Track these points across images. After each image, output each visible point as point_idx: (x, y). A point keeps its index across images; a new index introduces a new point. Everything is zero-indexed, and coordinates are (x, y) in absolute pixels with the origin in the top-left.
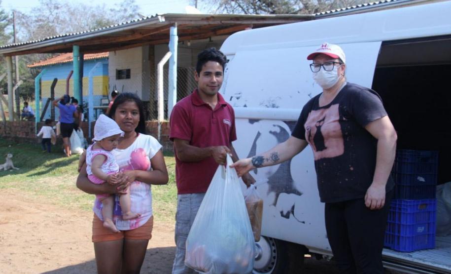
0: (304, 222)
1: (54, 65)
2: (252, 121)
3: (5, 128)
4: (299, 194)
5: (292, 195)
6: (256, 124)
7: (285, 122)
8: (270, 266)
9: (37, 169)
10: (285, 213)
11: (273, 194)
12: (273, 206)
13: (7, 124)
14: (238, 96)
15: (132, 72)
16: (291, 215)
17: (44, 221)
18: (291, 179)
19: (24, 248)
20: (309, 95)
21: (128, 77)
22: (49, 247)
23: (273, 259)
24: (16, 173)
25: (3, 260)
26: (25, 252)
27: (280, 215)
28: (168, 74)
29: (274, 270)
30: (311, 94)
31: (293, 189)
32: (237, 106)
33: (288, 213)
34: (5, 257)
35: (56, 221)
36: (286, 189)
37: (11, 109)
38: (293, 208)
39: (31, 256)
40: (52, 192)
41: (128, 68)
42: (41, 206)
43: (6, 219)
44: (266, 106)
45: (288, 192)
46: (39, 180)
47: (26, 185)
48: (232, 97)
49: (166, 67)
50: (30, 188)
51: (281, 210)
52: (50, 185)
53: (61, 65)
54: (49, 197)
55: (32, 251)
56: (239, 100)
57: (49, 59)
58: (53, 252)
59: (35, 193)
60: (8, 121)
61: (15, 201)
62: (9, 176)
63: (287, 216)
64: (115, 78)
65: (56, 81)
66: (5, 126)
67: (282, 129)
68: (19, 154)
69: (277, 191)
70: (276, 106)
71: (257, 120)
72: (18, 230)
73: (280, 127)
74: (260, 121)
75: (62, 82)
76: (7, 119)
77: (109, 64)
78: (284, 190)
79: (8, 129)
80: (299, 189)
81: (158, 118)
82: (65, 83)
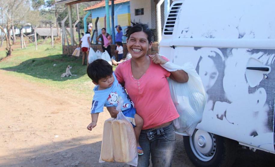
0: (233, 123)
1: (98, 8)
2: (196, 48)
3: (69, 50)
4: (230, 102)
5: (224, 103)
6: (199, 50)
7: (219, 49)
8: (212, 152)
9: (84, 75)
10: (220, 116)
11: (211, 102)
12: (212, 111)
13: (70, 48)
14: (187, 30)
15: (144, 10)
16: (224, 118)
17: (79, 112)
18: (224, 91)
19: (63, 130)
20: (237, 28)
21: (143, 13)
22: (77, 131)
23: (214, 147)
24: (73, 78)
25: (49, 139)
26: (63, 134)
27: (216, 117)
28: (164, 11)
29: (214, 156)
30: (238, 27)
31: (225, 99)
32: (186, 38)
33: (222, 116)
34: (51, 136)
35: (87, 112)
36: (220, 98)
37: (72, 38)
38: (225, 112)
39: (65, 136)
40: (90, 91)
41: (142, 8)
42: (80, 101)
43: (58, 110)
44: (206, 37)
45: (222, 101)
46: (84, 83)
47: (76, 86)
48: (182, 31)
49: (163, 6)
50: (78, 89)
51: (217, 114)
52: (90, 86)
53: (102, 8)
54: (87, 95)
55: (67, 133)
56: (188, 32)
57: (96, 4)
58: (78, 134)
59: (79, 92)
60: (71, 45)
61: (67, 97)
62: (69, 80)
63: (221, 119)
64: (134, 14)
65: (98, 18)
66: (69, 49)
67: (217, 54)
68: (76, 66)
69: (214, 100)
70: (213, 36)
71: (200, 48)
72: (63, 118)
73: (216, 52)
74: (202, 48)
75: (101, 19)
76: (70, 44)
77: (131, 6)
78: (219, 99)
79: (70, 50)
80: (230, 99)
81: (158, 41)
82: (104, 20)
